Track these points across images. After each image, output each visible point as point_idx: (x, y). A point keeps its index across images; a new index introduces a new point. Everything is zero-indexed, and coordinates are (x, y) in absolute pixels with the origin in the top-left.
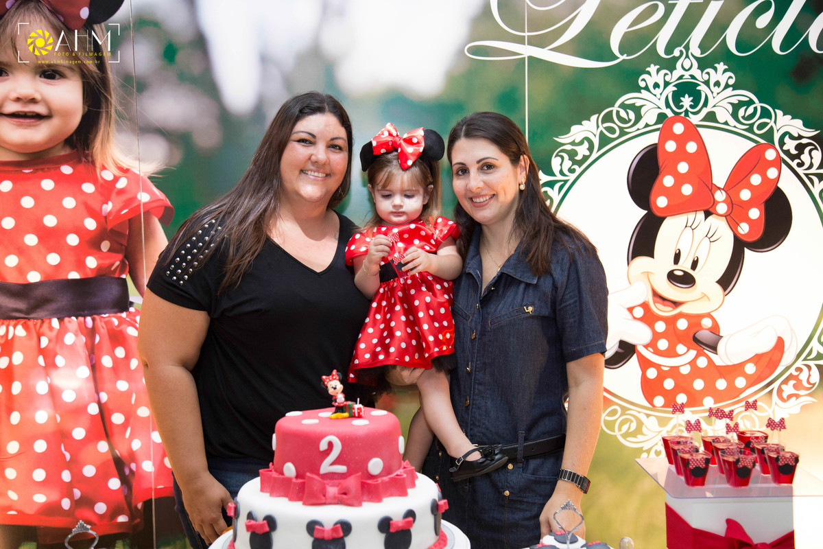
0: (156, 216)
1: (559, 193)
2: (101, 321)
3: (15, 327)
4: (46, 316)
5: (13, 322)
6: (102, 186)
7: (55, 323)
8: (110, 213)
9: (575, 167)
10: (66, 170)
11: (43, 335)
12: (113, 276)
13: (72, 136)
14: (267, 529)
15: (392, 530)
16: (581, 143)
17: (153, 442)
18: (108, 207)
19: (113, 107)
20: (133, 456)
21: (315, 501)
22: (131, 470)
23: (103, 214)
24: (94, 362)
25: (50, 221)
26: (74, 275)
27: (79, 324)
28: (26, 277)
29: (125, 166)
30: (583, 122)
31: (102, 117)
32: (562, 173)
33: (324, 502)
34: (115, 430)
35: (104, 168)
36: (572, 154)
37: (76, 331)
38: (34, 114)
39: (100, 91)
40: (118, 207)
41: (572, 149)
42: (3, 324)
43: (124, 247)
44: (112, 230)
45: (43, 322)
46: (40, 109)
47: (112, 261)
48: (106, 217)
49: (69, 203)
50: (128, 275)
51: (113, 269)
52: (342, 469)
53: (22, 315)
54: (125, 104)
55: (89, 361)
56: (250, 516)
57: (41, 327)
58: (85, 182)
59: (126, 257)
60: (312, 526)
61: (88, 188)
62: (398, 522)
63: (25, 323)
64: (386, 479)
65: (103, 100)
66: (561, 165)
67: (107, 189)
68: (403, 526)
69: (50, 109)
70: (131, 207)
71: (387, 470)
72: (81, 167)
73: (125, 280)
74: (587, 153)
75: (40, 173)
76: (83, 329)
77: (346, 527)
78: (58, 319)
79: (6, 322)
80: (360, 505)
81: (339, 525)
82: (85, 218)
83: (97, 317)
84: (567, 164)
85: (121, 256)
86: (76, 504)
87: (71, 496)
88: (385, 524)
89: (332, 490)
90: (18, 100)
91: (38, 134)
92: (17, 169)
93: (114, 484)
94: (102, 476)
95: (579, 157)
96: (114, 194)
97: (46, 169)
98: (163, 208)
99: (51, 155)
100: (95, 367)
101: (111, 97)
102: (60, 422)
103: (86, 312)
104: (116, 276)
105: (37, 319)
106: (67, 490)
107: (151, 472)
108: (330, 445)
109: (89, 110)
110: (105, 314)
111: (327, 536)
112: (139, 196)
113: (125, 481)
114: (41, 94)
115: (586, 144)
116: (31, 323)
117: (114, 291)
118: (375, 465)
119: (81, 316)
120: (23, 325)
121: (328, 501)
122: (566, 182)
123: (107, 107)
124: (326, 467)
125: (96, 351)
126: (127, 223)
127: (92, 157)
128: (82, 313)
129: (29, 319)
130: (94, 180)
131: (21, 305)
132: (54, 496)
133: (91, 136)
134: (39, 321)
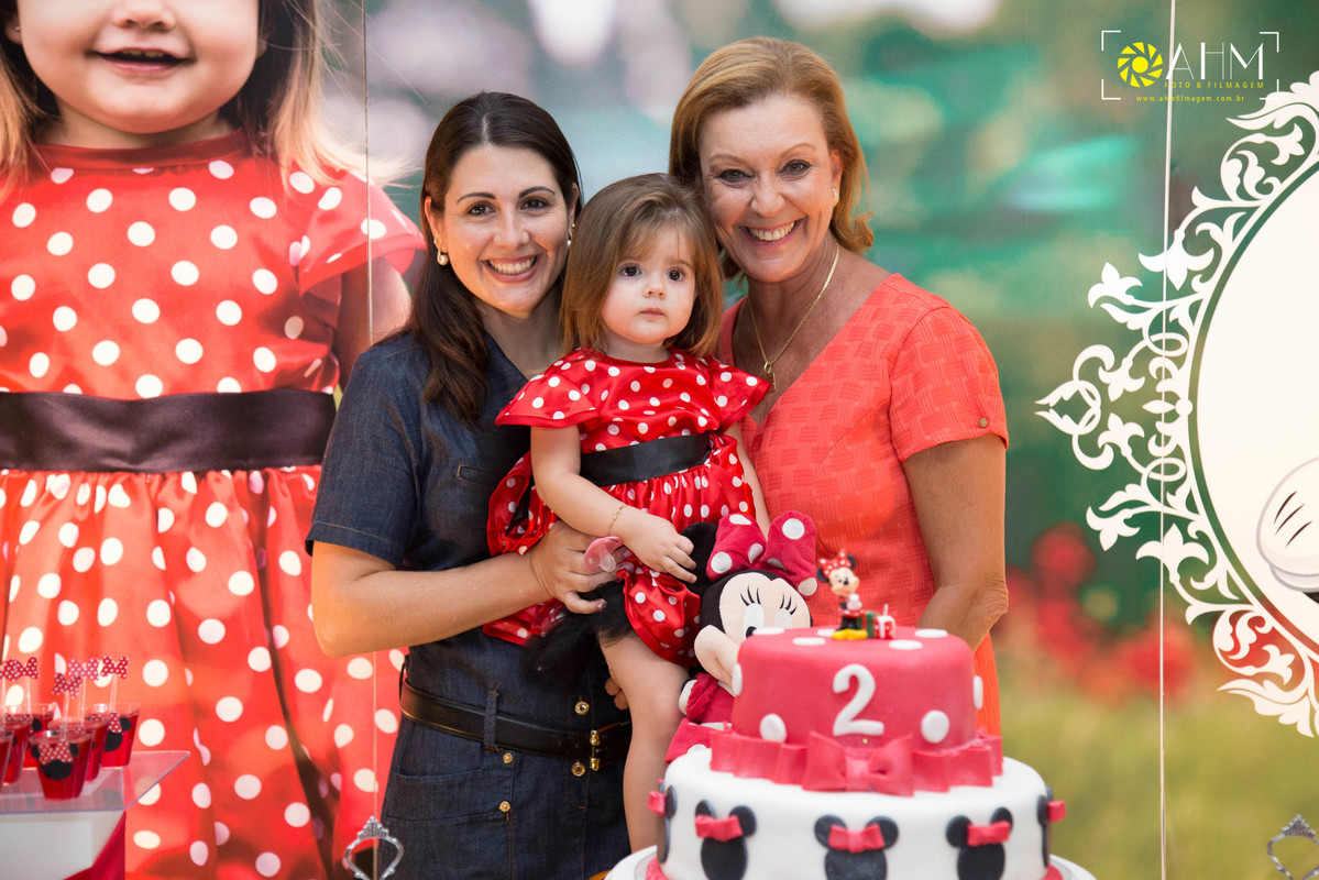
0: (399, 270)
1: (1234, 237)
2: (280, 480)
3: (108, 488)
4: (171, 467)
5: (103, 478)
6: (291, 204)
7: (189, 481)
8: (306, 259)
9: (1273, 180)
10: (221, 169)
11: (164, 505)
12: (306, 388)
13: (232, 102)
14: (737, 831)
15: (972, 841)
16: (1287, 130)
17: (378, 730)
18: (302, 248)
19: (318, 41)
20: (336, 759)
21: (829, 785)
22: (332, 788)
23: (292, 261)
24: (264, 564)
25: (185, 273)
26: (229, 385)
27: (237, 484)
28: (133, 387)
29: (339, 165)
30: (1294, 86)
31: (295, 65)
32: (1242, 192)
33: (842, 785)
34: (302, 706)
35: (295, 168)
36: (1266, 154)
37: (231, 500)
38: (160, 55)
39: (293, 13)
40: (321, 249)
41: (1267, 143)
42: (84, 481)
43: (331, 330)
44: (307, 294)
45: (164, 479)
46: (172, 44)
47: (306, 358)
48: (296, 269)
49: (224, 237)
50: (338, 387)
51: (308, 373)
52: (874, 727)
53: (124, 465)
54: (343, 37)
55: (254, 562)
56: (703, 809)
57: (160, 488)
58: (258, 196)
59: (335, 350)
60: (825, 828)
61: (263, 208)
62: (982, 828)
63: (129, 480)
64: (954, 751)
65: (299, 29)
66: (1241, 176)
67: (300, 211)
68: (991, 838)
69: (191, 44)
70: (348, 249)
71: (955, 736)
72: (250, 165)
73: (331, 397)
74: (1300, 151)
75: (168, 175)
76: (243, 496)
77: (888, 831)
78: (195, 473)
79: (92, 478)
80: (910, 793)
81: (876, 827)
82: (254, 270)
83: (272, 472)
84: (1255, 173)
85: (323, 349)
86: (219, 853)
87: (209, 837)
88: (959, 831)
89: (858, 767)
90: (129, 24)
91: (166, 96)
92: (122, 167)
93: (298, 815)
94: (274, 799)
95: (1281, 160)
96: (314, 220)
97: (180, 168)
98: (413, 252)
99: (191, 140)
100: (265, 573)
101: (314, 22)
102: (193, 683)
103: (251, 461)
104: (314, 388)
105: (152, 472)
106: (201, 825)
107: (372, 794)
108: (854, 681)
109: (269, 48)
110: (289, 466)
111: (855, 844)
112: (364, 228)
113: (318, 809)
114: (176, 15)
115: (1298, 133)
116: (140, 481)
117: (309, 419)
118: (935, 725)
119: (242, 468)
120: (124, 485)
121: (849, 786)
122: (1251, 211)
123: (306, 44)
124: (844, 723)
125: (269, 543)
126: (340, 281)
127: (272, 144)
128: (244, 462)
129: (137, 472)
130: (274, 190)
131: (122, 443)
132: (177, 836)
133: (273, 103)
134: (157, 478)
